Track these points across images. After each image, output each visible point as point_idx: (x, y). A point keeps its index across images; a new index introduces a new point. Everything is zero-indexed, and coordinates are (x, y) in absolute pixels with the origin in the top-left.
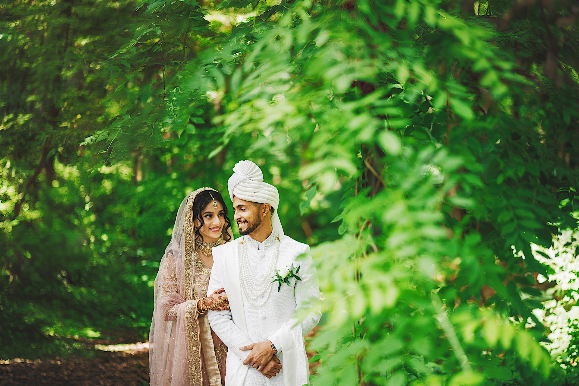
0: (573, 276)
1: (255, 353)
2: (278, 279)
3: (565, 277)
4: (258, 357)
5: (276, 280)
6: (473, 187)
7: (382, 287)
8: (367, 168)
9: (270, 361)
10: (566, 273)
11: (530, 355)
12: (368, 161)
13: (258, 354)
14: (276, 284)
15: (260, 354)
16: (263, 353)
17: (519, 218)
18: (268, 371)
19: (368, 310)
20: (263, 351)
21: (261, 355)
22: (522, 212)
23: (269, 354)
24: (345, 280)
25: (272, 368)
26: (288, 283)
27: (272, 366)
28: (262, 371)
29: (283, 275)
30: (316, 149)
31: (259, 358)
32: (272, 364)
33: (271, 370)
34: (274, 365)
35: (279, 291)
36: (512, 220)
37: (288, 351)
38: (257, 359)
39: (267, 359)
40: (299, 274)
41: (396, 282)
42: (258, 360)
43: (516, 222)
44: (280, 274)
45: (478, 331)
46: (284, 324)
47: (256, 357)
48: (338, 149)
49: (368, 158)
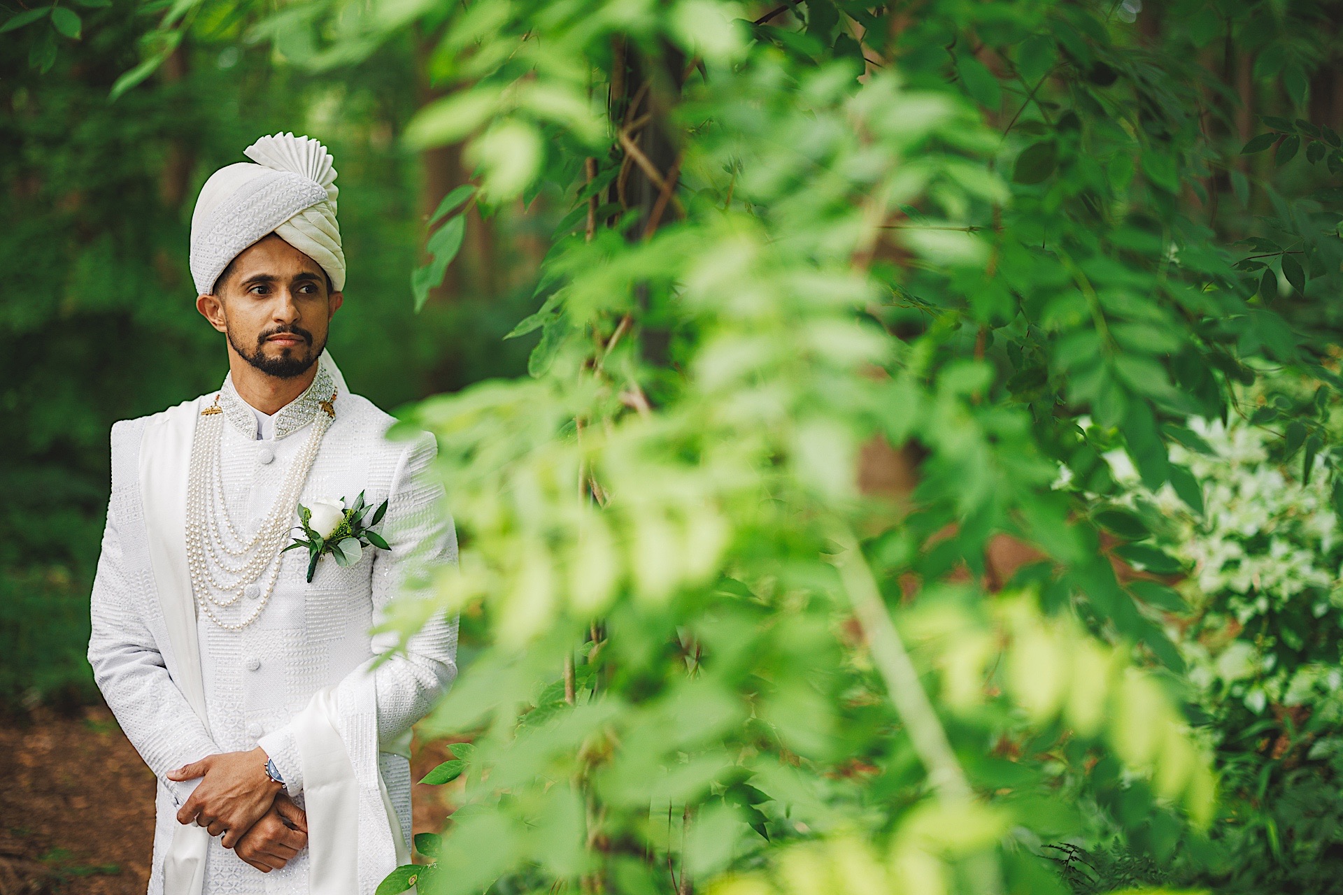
0: (1234, 550)
1: (211, 790)
2: (306, 539)
3: (1210, 553)
4: (221, 803)
5: (299, 543)
6: (976, 203)
7: (673, 515)
8: (630, 157)
9: (264, 815)
10: (1215, 541)
11: (1156, 760)
12: (632, 136)
13: (223, 791)
14: (301, 556)
15: (227, 792)
16: (237, 790)
17: (1112, 319)
18: (255, 851)
19: (625, 591)
20: (238, 782)
21: (230, 795)
22: (1121, 302)
23: (258, 796)
24: (552, 494)
25: (268, 841)
26: (339, 553)
27: (269, 836)
28: (236, 844)
29: (324, 524)
30: (471, 50)
31: (223, 806)
32: (270, 826)
33: (264, 848)
34: (276, 834)
35: (309, 581)
36: (1089, 324)
37: (324, 789)
38: (218, 810)
39: (251, 809)
40: (385, 530)
41: (723, 502)
42: (220, 813)
43: (1101, 332)
44: (314, 524)
45: (992, 672)
46: (321, 694)
47: (215, 802)
48: (541, 53)
49: (630, 126)
